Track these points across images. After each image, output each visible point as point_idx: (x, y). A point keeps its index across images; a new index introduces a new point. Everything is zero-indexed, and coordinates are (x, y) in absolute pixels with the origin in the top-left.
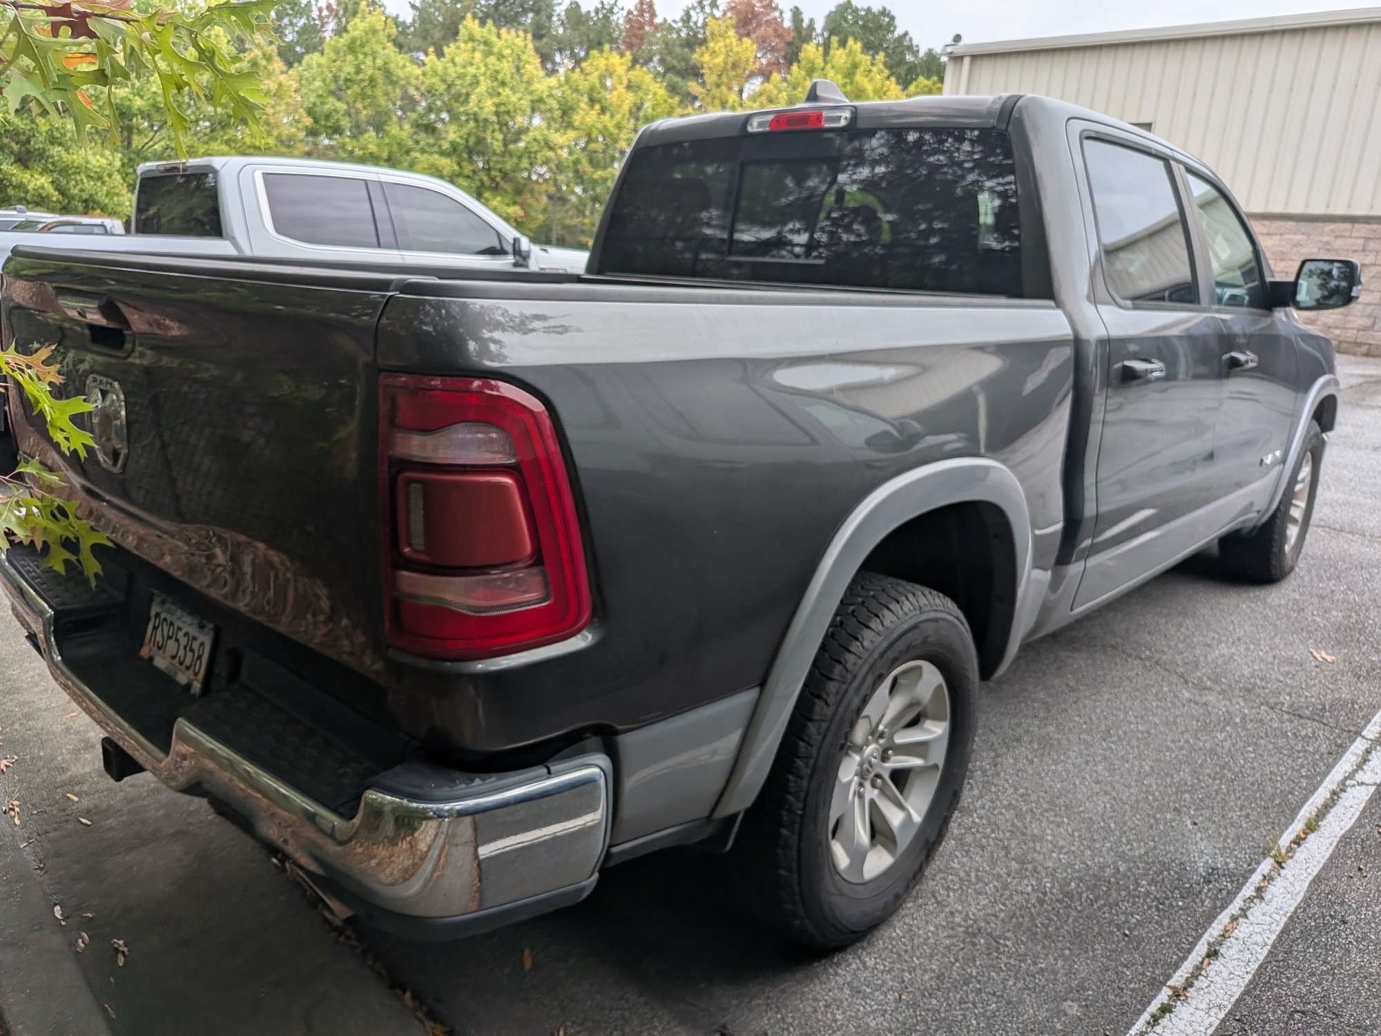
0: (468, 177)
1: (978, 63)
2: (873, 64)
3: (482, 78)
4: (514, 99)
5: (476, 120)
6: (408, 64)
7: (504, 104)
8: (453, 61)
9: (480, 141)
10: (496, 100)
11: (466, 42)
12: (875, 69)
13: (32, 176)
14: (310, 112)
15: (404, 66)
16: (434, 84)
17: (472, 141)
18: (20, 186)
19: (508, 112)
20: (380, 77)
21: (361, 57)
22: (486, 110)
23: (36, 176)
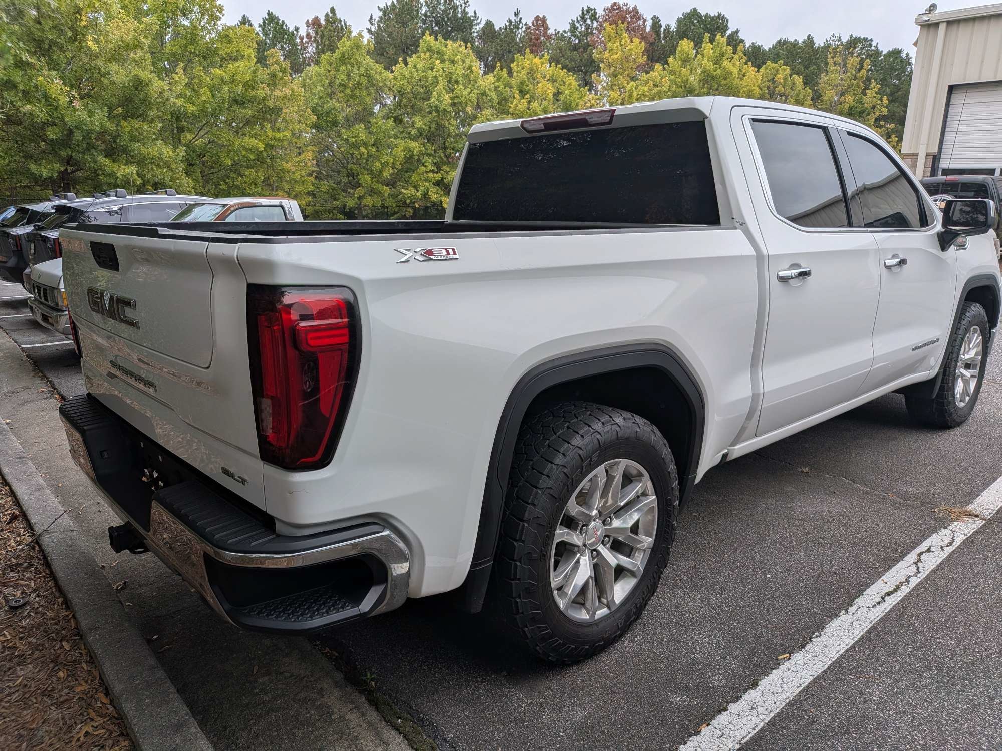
0: (430, 155)
1: (954, 27)
2: (734, 53)
3: (440, 78)
4: (466, 93)
5: (437, 111)
6: (383, 71)
7: (458, 97)
8: (415, 67)
9: (440, 127)
10: (451, 95)
11: (424, 52)
12: (736, 56)
13: (119, 167)
14: (314, 110)
15: (381, 73)
16: (403, 84)
17: (434, 126)
18: (112, 175)
19: (461, 103)
20: (364, 81)
21: (349, 67)
22: (445, 102)
23: (123, 167)
